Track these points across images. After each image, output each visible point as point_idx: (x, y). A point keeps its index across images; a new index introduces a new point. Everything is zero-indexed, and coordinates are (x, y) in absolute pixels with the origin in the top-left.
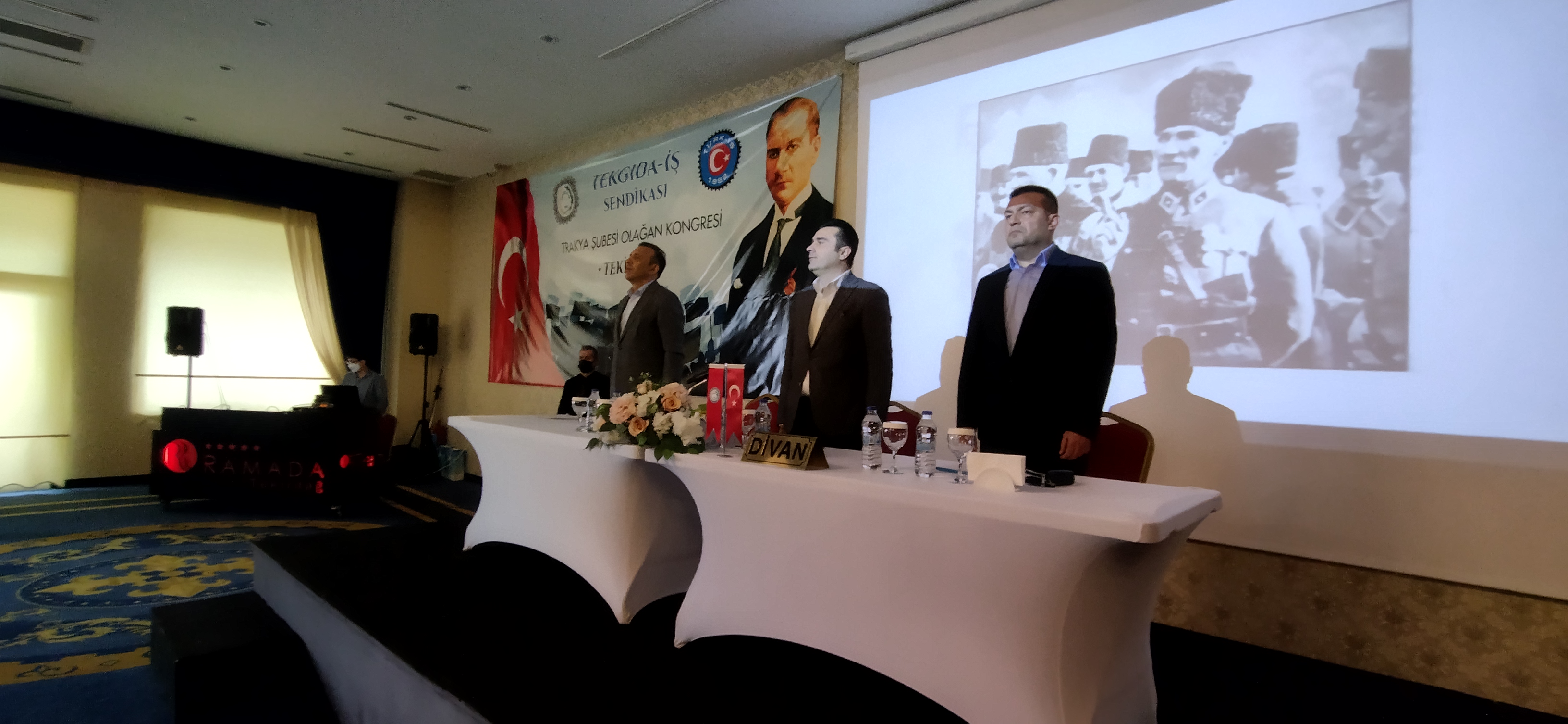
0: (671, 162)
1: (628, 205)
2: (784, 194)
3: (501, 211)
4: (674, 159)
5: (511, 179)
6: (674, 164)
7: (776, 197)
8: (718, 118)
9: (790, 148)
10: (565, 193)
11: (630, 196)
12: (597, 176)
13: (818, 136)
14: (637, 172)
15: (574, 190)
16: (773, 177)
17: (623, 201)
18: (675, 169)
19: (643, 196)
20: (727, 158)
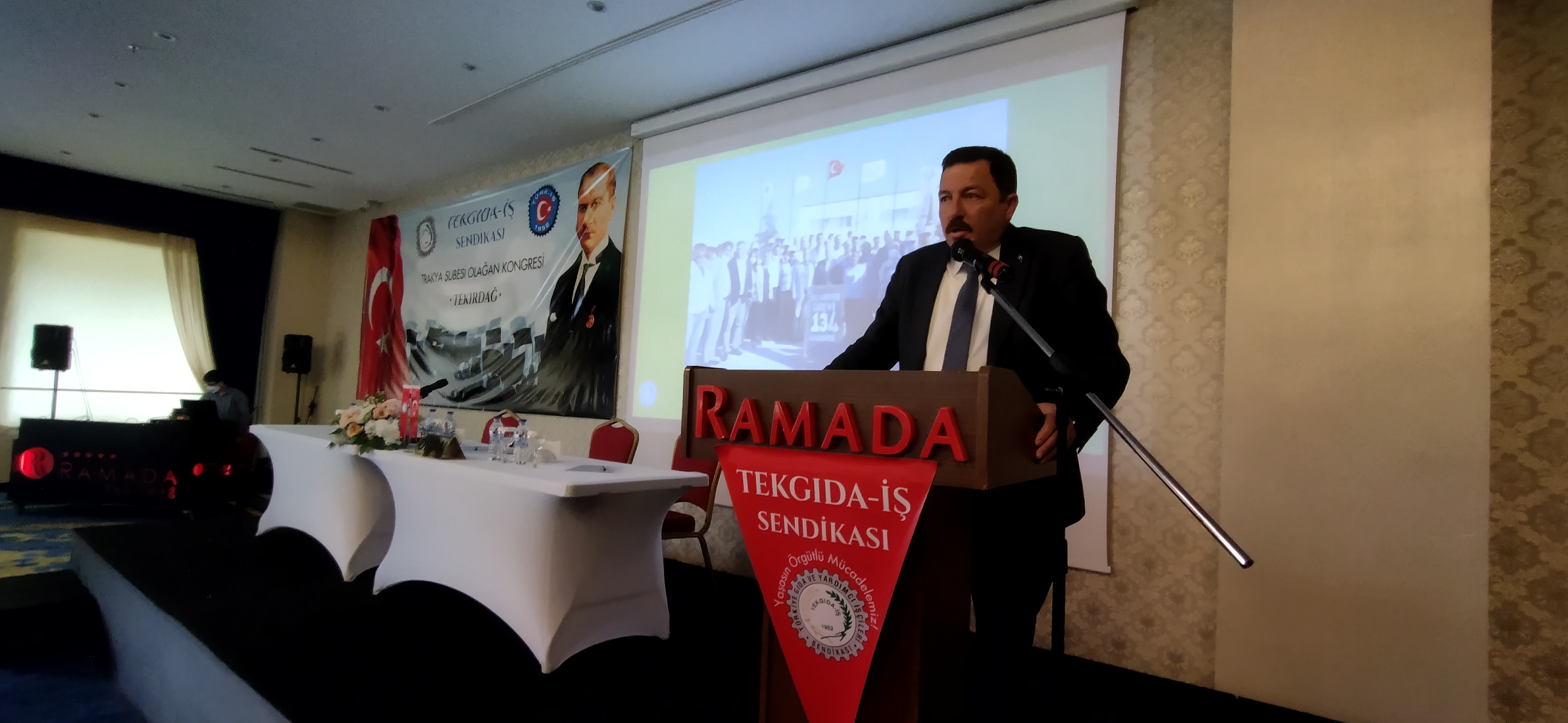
0: (508, 210)
1: (474, 244)
2: (589, 243)
3: (373, 242)
4: (510, 207)
5: (384, 214)
6: (511, 212)
7: (583, 245)
8: (544, 175)
9: (594, 205)
10: (426, 230)
11: (476, 237)
12: (451, 218)
13: (614, 196)
14: (482, 216)
15: (433, 228)
16: (581, 228)
17: (471, 241)
18: (511, 216)
19: (487, 237)
20: (549, 209)
